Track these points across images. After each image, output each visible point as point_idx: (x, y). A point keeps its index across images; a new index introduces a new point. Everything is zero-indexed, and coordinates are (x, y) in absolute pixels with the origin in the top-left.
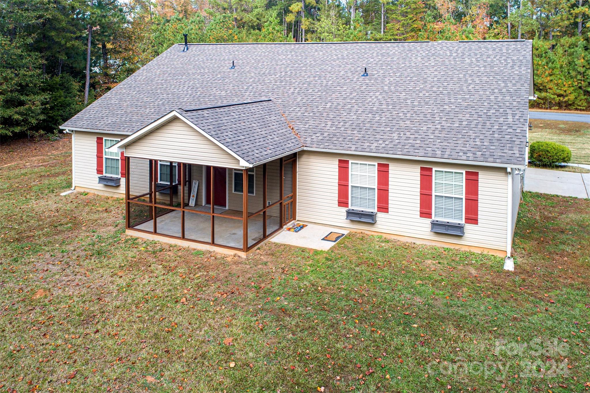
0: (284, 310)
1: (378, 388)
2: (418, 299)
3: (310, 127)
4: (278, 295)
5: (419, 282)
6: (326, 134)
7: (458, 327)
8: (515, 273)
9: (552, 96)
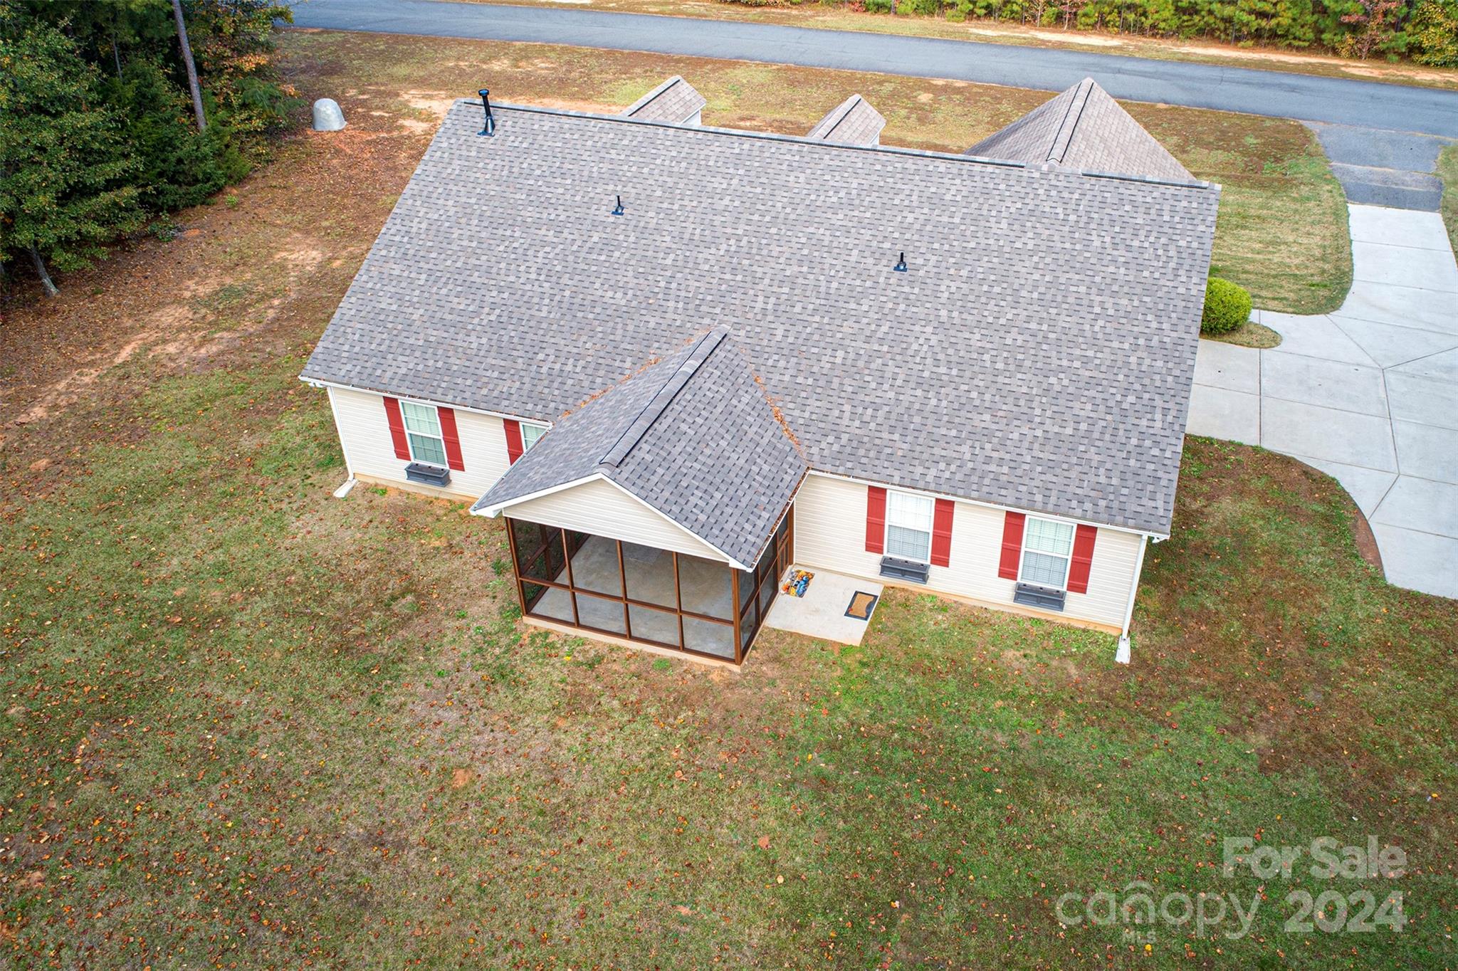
0: (823, 780)
1: (961, 894)
2: (1000, 738)
3: (814, 417)
4: (807, 749)
5: (999, 703)
6: (845, 437)
7: (1053, 787)
8: (1131, 668)
9: (1245, 18)
